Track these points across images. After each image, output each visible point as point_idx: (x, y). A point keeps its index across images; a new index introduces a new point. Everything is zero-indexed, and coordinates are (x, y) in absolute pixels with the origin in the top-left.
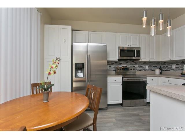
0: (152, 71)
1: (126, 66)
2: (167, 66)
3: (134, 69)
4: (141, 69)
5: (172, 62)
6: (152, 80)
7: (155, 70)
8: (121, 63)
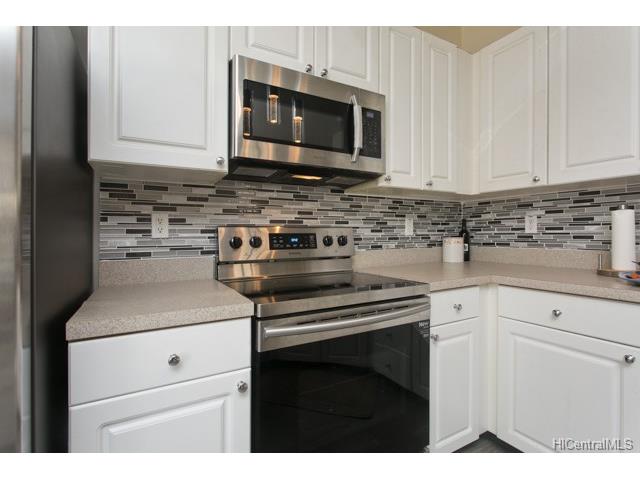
0: (430, 246)
1: (292, 217)
2: (497, 222)
3: (343, 241)
4: (380, 235)
5: (520, 202)
6: (459, 308)
7: (441, 244)
8: (265, 195)
